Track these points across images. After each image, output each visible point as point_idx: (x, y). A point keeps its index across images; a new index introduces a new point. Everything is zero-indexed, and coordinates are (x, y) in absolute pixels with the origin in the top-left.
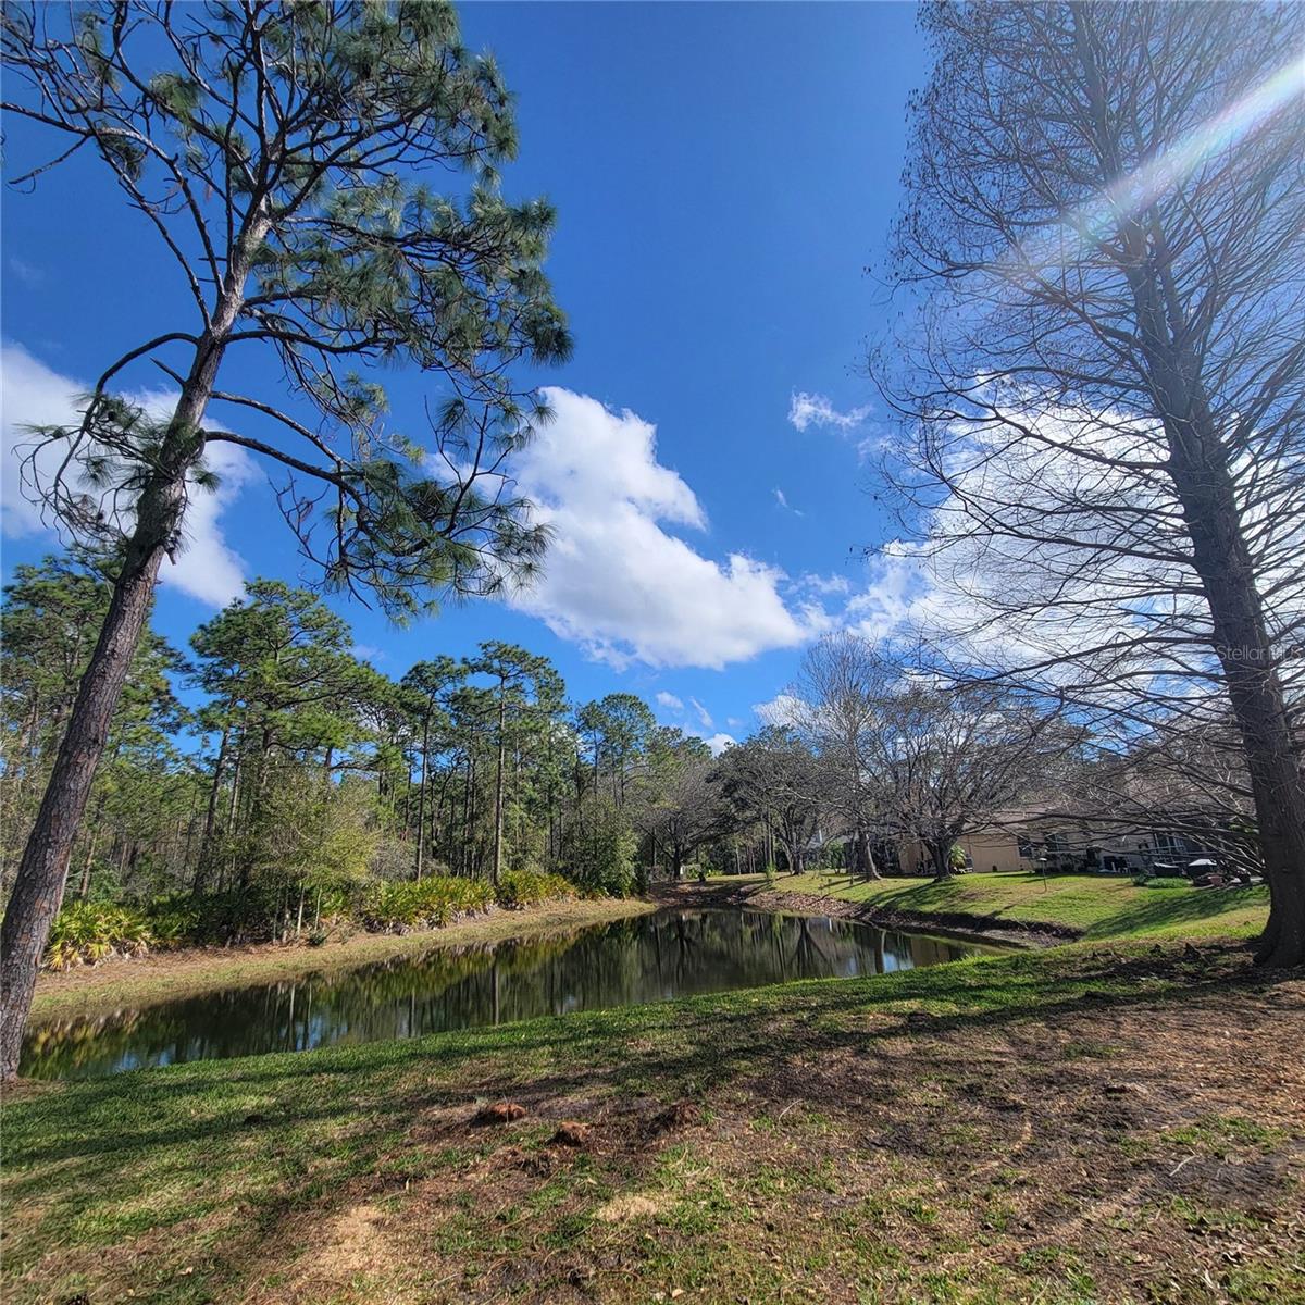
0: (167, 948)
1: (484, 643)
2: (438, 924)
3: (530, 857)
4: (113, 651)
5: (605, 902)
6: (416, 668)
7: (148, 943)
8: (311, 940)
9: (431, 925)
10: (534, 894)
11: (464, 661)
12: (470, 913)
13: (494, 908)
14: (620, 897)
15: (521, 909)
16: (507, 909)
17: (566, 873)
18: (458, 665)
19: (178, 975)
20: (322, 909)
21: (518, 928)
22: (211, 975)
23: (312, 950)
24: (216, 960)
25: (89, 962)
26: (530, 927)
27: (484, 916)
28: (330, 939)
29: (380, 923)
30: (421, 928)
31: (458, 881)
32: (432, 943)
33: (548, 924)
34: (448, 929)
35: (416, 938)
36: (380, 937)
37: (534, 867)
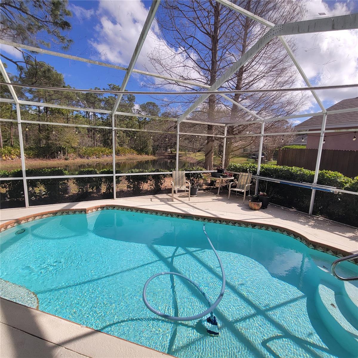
0: (30, 158)
1: (109, 84)
2: (98, 158)
3: (125, 144)
5: (144, 156)
7: (25, 156)
8: (65, 159)
10: (125, 153)
12: (107, 156)
14: (148, 155)
15: (121, 156)
16: (117, 156)
17: (134, 148)
19: (33, 163)
20: (68, 152)
21: (119, 160)
22: (41, 164)
23: (66, 161)
24: (43, 161)
25: (12, 159)
26: (122, 160)
27: (111, 157)
28: (70, 158)
29: (83, 156)
30: (94, 158)
31: (105, 148)
32: (97, 162)
33: (127, 159)
34: (101, 159)
35: (93, 160)
36: (83, 159)
37: (126, 146)
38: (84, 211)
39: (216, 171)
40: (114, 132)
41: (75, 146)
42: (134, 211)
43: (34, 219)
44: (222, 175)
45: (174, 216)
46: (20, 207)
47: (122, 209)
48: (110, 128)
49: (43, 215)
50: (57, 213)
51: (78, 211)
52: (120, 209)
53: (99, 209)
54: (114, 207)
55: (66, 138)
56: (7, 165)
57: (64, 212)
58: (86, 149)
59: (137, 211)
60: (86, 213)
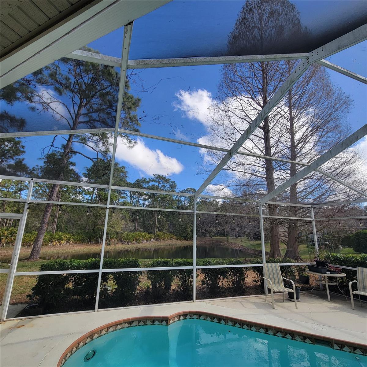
0: (76, 243)
1: (154, 174)
2: (138, 243)
3: (164, 229)
4: (54, 191)
5: (183, 241)
6: (137, 180)
7: (72, 242)
8: (107, 244)
9: (137, 243)
10: (164, 238)
11: (149, 179)
12: (147, 241)
13: (153, 240)
14: (187, 240)
15: (160, 241)
16: (157, 241)
17: (173, 233)
18: (148, 180)
19: (78, 249)
20: (111, 237)
21: (159, 246)
22: (84, 249)
23: (107, 246)
24: (86, 247)
25: (60, 244)
26: (161, 245)
27: (150, 242)
28: (112, 244)
29: (124, 242)
30: (134, 244)
31: (145, 233)
32: (137, 247)
33: (166, 245)
34: (141, 244)
35: (133, 246)
36: (124, 245)
37: (165, 231)
38: (164, 320)
39: (315, 263)
40: (195, 216)
41: (119, 231)
42: (230, 323)
43: (108, 330)
44: (328, 271)
45: (297, 338)
46: (88, 310)
47: (211, 318)
48: (192, 211)
49: (117, 325)
50: (133, 322)
51: (158, 320)
52: (209, 319)
53: (182, 318)
54: (200, 316)
55: (112, 223)
56: (54, 251)
57: (140, 321)
58: (127, 234)
59: (235, 324)
60: (167, 323)
